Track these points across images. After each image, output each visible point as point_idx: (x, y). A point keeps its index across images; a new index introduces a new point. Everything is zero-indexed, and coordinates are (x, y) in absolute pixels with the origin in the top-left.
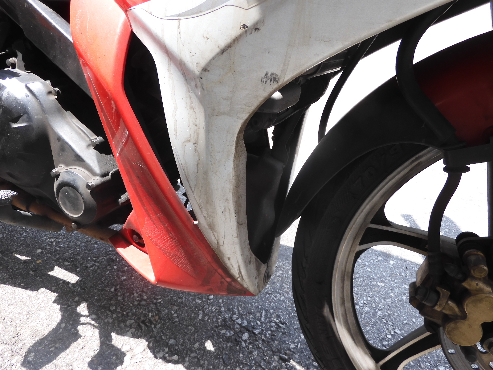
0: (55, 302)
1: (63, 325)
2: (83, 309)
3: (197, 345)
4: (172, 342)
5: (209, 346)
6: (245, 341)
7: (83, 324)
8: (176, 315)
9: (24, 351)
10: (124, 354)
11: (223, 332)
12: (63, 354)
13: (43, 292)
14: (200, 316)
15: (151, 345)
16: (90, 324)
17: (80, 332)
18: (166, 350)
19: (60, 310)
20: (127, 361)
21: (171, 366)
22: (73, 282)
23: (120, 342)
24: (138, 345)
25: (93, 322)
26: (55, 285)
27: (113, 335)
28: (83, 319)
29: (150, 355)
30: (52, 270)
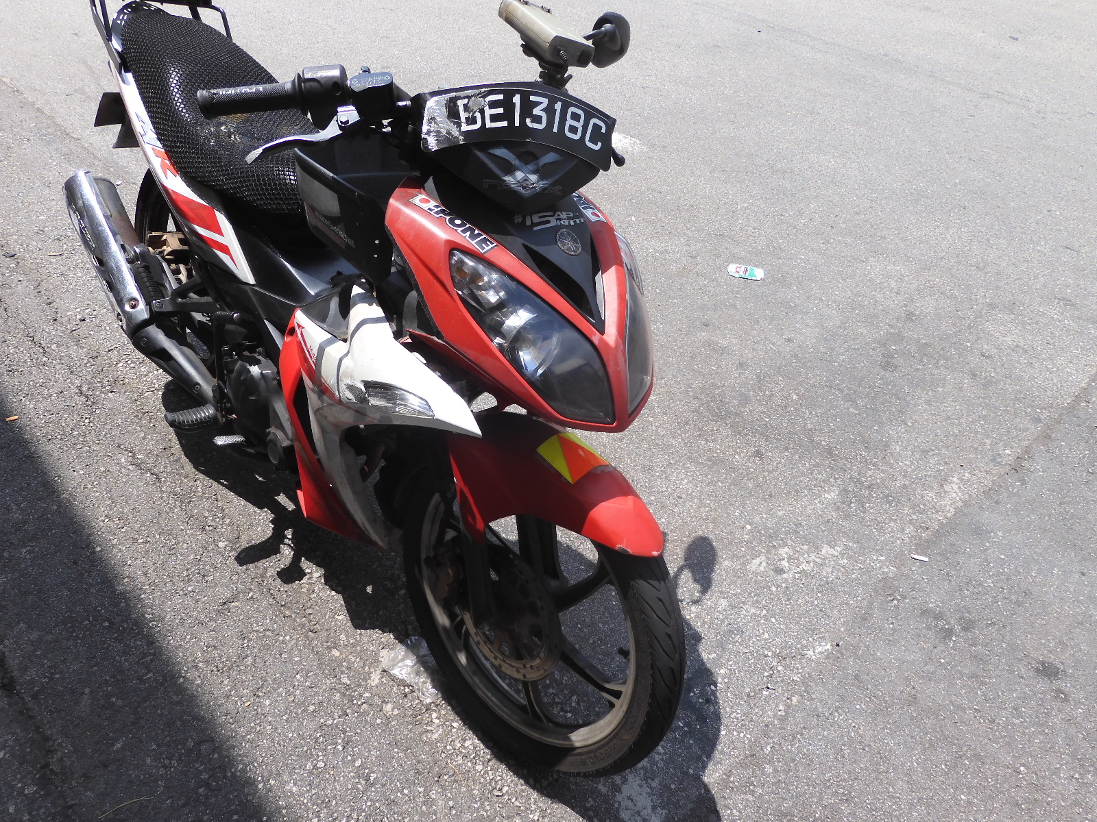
0: (272, 522)
1: (271, 541)
2: (289, 533)
3: (360, 586)
4: (343, 577)
5: (369, 589)
6: (399, 596)
7: (286, 544)
8: (356, 559)
9: (239, 550)
10: (305, 574)
11: (386, 583)
12: (264, 561)
13: (266, 512)
14: (375, 566)
15: (326, 575)
16: (290, 546)
17: (281, 550)
18: (336, 581)
19: (273, 529)
20: (305, 580)
21: (333, 593)
22: (290, 509)
23: (306, 565)
24: (318, 572)
25: (292, 545)
26: (277, 509)
27: (303, 559)
28: (286, 541)
29: (323, 581)
30: (278, 496)
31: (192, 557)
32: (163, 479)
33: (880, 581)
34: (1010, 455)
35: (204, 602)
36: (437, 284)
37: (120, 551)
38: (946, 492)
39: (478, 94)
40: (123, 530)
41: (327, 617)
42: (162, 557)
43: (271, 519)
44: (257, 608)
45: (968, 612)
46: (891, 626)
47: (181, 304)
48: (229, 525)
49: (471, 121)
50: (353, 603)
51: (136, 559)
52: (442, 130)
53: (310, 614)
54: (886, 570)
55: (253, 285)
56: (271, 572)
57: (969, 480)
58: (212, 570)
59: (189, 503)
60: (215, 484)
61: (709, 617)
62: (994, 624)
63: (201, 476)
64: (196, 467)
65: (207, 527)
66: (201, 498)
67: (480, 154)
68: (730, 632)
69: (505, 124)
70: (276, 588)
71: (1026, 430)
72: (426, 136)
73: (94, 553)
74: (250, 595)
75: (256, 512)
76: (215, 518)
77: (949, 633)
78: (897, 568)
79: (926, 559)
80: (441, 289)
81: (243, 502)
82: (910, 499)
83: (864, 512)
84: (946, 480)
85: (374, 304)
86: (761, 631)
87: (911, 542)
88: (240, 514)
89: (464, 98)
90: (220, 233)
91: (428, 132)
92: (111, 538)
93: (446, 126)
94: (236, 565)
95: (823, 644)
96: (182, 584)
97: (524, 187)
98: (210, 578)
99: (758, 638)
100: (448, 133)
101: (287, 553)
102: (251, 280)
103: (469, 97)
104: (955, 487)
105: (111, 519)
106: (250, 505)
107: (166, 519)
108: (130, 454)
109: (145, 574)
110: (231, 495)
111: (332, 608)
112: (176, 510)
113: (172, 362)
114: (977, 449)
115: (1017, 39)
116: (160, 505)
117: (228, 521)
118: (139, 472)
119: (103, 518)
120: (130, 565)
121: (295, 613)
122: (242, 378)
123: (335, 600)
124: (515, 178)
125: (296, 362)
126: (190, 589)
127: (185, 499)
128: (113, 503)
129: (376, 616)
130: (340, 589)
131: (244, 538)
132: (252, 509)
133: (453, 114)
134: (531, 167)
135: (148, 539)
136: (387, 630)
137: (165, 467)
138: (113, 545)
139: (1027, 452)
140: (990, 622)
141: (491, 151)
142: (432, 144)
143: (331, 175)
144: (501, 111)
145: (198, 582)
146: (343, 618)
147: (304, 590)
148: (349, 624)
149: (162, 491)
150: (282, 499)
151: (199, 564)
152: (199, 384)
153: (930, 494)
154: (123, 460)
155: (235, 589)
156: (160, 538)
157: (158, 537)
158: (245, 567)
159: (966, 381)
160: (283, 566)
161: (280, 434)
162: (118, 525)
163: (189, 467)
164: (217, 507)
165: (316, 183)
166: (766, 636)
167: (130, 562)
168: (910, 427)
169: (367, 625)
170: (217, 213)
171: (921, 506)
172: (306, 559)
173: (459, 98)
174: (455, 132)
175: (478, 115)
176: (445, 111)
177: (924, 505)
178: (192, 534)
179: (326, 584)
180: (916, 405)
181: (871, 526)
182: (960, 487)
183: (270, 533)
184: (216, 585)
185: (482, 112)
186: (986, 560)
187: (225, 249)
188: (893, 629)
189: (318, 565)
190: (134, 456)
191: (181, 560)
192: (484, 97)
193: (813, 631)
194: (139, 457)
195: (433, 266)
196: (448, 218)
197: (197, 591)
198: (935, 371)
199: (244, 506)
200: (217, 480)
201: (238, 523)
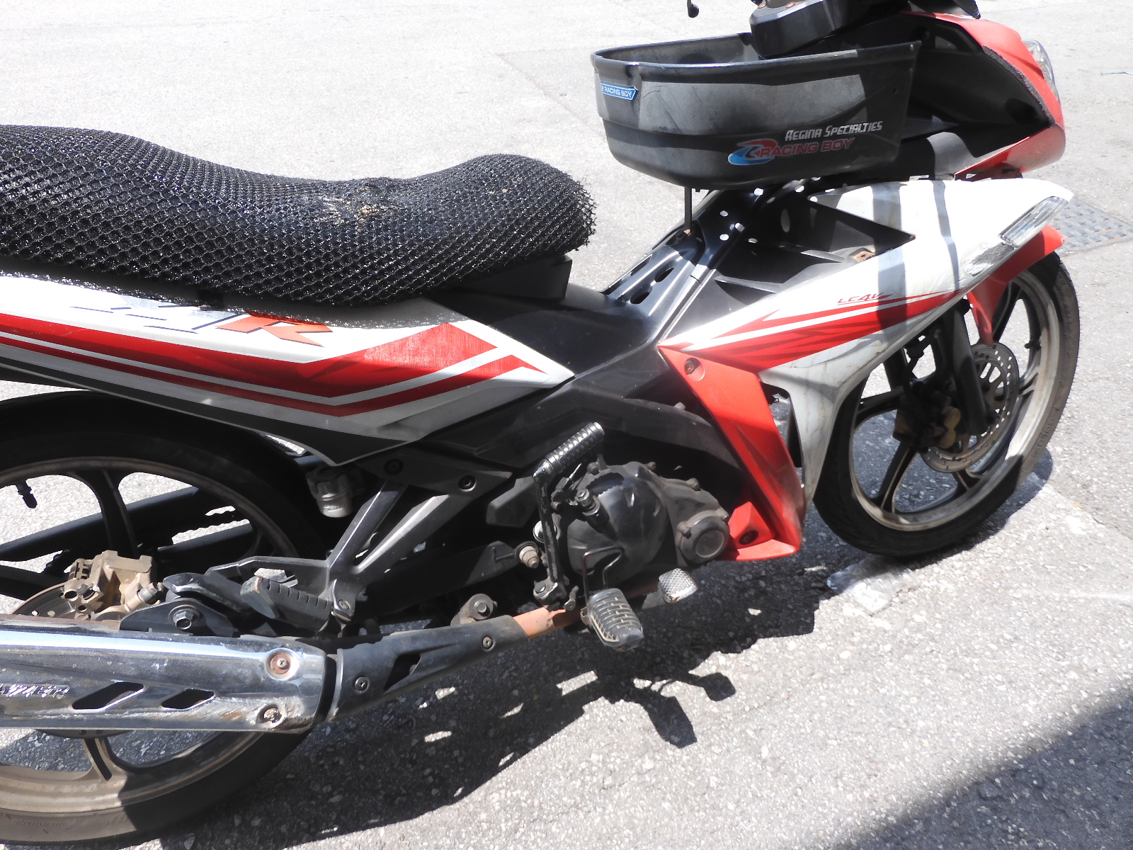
0: (613, 701)
1: (650, 706)
2: (640, 684)
3: (747, 620)
4: (731, 634)
5: (755, 612)
7: (660, 690)
9: (664, 743)
10: (719, 674)
11: (747, 595)
13: (591, 708)
14: (718, 601)
15: (723, 650)
16: (665, 685)
17: (668, 695)
19: (627, 700)
20: (726, 673)
21: (755, 646)
24: (717, 659)
25: (664, 682)
28: (654, 688)
29: (733, 655)
30: (561, 690)
31: (666, 805)
41: (791, 658)
43: (607, 702)
44: (775, 726)
55: (573, 376)
56: (712, 706)
59: (542, 808)
65: (607, 783)
66: (535, 792)
70: (741, 703)
75: (588, 720)
76: (590, 771)
88: (587, 741)
94: (692, 747)
96: (720, 818)
98: (714, 780)
101: (675, 689)
102: (567, 371)
110: (537, 752)
111: (777, 651)
123: (764, 647)
126: (731, 807)
127: (532, 816)
129: (795, 611)
130: (749, 639)
136: (815, 605)
145: (720, 796)
147: (745, 677)
148: (804, 637)
150: (569, 686)
158: (699, 737)
160: (703, 694)
169: (808, 621)
170: (458, 324)
172: (692, 669)
178: (616, 805)
179: (738, 653)
183: (634, 706)
187: (511, 363)
189: (706, 656)
191: (671, 820)
199: (569, 734)
200: (494, 770)
201: (603, 744)
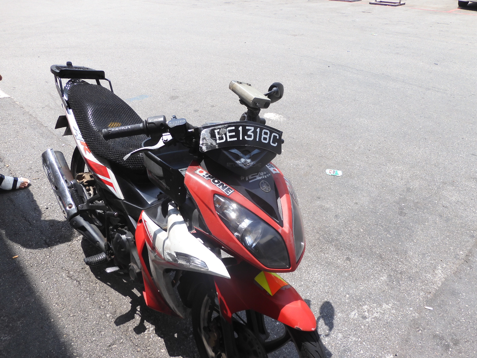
0: (130, 303)
1: (130, 312)
2: (138, 308)
3: (172, 334)
4: (164, 330)
5: (176, 335)
6: (190, 338)
7: (137, 314)
8: (169, 320)
9: (116, 318)
10: (146, 329)
11: (183, 332)
12: (127, 323)
13: (128, 298)
14: (178, 323)
15: (156, 329)
16: (139, 314)
17: (135, 316)
18: (161, 332)
19: (131, 306)
20: (147, 331)
21: (159, 338)
22: (139, 296)
23: (147, 324)
24: (152, 327)
25: (140, 314)
26: (132, 296)
27: (145, 321)
28: (137, 312)
29: (154, 332)
30: (133, 289)
31: (95, 322)
32: (82, 284)
33: (412, 321)
34: (462, 254)
35: (100, 345)
36: (208, 210)
37: (62, 321)
38: (436, 274)
39: (224, 127)
40: (64, 310)
41: (157, 351)
42: (81, 323)
43: (130, 301)
44: (125, 348)
45: (455, 335)
46: (420, 344)
47: (91, 206)
48: (111, 305)
49: (221, 138)
50: (169, 343)
51: (69, 325)
52: (208, 143)
53: (149, 349)
54: (414, 315)
55: (124, 200)
56: (131, 329)
57: (446, 268)
58: (104, 329)
59: (94, 295)
60: (105, 285)
61: (334, 343)
62: (468, 341)
63: (99, 281)
64: (96, 277)
65: (101, 307)
66: (98, 292)
67: (225, 152)
68: (345, 350)
69: (236, 139)
70: (133, 337)
71: (468, 241)
72: (202, 146)
73: (50, 322)
74: (121, 341)
75: (123, 298)
76: (105, 302)
77: (447, 347)
78: (419, 314)
79: (432, 309)
80: (210, 212)
81: (117, 293)
82: (420, 278)
83: (400, 286)
84: (435, 268)
85: (179, 214)
86: (359, 350)
87: (424, 300)
88: (116, 300)
89: (217, 129)
90: (109, 177)
91: (203, 144)
92: (58, 314)
93: (210, 141)
94: (115, 325)
95: (389, 355)
96: (90, 336)
97: (245, 165)
98: (103, 333)
99: (358, 353)
100: (211, 144)
101: (138, 318)
102: (122, 198)
103: (220, 129)
104: (440, 271)
105: (58, 305)
106: (120, 295)
107: (83, 304)
108: (67, 272)
109: (74, 332)
110: (112, 290)
111: (159, 346)
112: (87, 299)
113: (87, 232)
114: (447, 252)
115: (437, 64)
116: (80, 296)
117: (111, 303)
118: (71, 280)
119: (54, 305)
120: (66, 328)
121: (142, 349)
122: (118, 241)
123: (161, 342)
124: (241, 162)
125: (143, 237)
126: (94, 339)
127: (91, 293)
128: (59, 296)
129: (179, 349)
130: (162, 336)
131: (118, 311)
132: (121, 296)
133: (213, 136)
134: (247, 156)
135: (75, 314)
136: (185, 356)
137: (82, 278)
138: (59, 318)
139: (470, 253)
140: (466, 340)
141: (230, 151)
142: (204, 149)
143: (159, 159)
144: (234, 134)
145: (97, 335)
146: (164, 351)
147: (146, 337)
148: (167, 354)
149: (81, 289)
150: (135, 291)
151: (98, 326)
152: (98, 241)
153: (429, 276)
154: (64, 275)
155: (114, 338)
156: (80, 313)
157: (79, 313)
158: (119, 327)
159: (438, 219)
160: (136, 325)
161: (135, 267)
162: (61, 307)
163: (93, 277)
164: (106, 297)
165: (152, 162)
166: (362, 352)
167: (66, 326)
168: (415, 242)
169: (175, 354)
170: (108, 169)
171: (426, 282)
172: (146, 321)
173: (215, 129)
174: (214, 144)
175: (224, 136)
176: (209, 135)
177: (427, 281)
178: (95, 311)
179: (156, 333)
180: (417, 232)
181: (404, 293)
182: (442, 271)
183: (130, 308)
184: (106, 337)
185: (226, 134)
186: (459, 308)
187: (111, 185)
188: (421, 346)
189: (152, 324)
190: (69, 273)
191: (90, 324)
192: (226, 128)
193: (384, 348)
194: (71, 273)
195: (206, 202)
196: (212, 179)
197: (97, 340)
198: (423, 215)
199: (118, 295)
200: (105, 283)
201: (115, 304)
